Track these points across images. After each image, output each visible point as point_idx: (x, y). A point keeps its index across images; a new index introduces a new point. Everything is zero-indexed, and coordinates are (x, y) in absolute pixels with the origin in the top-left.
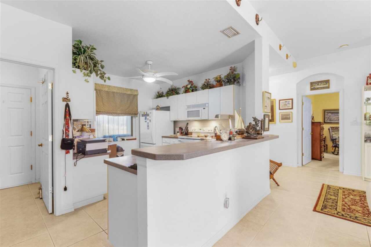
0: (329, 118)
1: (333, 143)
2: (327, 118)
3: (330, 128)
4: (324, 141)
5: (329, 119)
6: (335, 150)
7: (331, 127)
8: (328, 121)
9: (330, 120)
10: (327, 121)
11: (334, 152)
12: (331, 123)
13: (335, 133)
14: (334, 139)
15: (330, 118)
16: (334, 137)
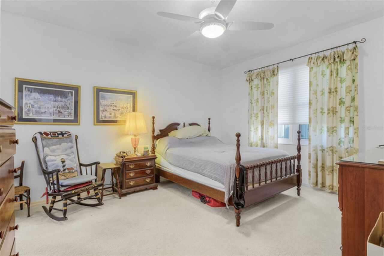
0: (33, 106)
1: (48, 183)
2: (26, 104)
3: (38, 137)
4: (21, 176)
5: (34, 110)
6: (53, 202)
7: (40, 133)
8: (31, 116)
9: (37, 112)
10: (28, 114)
11: (51, 208)
12: (40, 120)
13: (53, 151)
14: (50, 170)
15: (36, 106)
16: (49, 164)
